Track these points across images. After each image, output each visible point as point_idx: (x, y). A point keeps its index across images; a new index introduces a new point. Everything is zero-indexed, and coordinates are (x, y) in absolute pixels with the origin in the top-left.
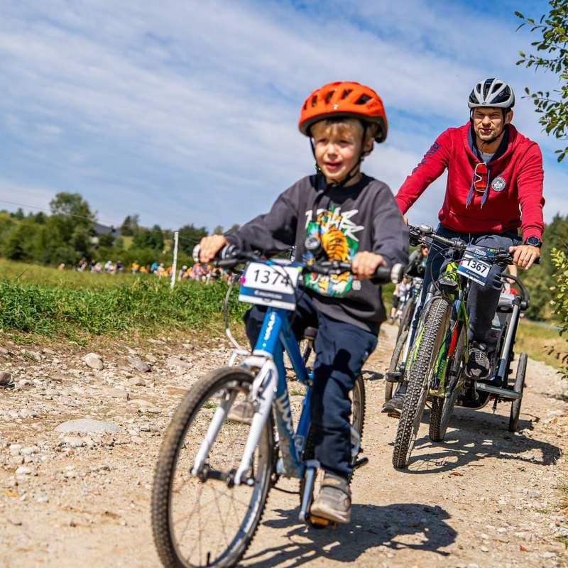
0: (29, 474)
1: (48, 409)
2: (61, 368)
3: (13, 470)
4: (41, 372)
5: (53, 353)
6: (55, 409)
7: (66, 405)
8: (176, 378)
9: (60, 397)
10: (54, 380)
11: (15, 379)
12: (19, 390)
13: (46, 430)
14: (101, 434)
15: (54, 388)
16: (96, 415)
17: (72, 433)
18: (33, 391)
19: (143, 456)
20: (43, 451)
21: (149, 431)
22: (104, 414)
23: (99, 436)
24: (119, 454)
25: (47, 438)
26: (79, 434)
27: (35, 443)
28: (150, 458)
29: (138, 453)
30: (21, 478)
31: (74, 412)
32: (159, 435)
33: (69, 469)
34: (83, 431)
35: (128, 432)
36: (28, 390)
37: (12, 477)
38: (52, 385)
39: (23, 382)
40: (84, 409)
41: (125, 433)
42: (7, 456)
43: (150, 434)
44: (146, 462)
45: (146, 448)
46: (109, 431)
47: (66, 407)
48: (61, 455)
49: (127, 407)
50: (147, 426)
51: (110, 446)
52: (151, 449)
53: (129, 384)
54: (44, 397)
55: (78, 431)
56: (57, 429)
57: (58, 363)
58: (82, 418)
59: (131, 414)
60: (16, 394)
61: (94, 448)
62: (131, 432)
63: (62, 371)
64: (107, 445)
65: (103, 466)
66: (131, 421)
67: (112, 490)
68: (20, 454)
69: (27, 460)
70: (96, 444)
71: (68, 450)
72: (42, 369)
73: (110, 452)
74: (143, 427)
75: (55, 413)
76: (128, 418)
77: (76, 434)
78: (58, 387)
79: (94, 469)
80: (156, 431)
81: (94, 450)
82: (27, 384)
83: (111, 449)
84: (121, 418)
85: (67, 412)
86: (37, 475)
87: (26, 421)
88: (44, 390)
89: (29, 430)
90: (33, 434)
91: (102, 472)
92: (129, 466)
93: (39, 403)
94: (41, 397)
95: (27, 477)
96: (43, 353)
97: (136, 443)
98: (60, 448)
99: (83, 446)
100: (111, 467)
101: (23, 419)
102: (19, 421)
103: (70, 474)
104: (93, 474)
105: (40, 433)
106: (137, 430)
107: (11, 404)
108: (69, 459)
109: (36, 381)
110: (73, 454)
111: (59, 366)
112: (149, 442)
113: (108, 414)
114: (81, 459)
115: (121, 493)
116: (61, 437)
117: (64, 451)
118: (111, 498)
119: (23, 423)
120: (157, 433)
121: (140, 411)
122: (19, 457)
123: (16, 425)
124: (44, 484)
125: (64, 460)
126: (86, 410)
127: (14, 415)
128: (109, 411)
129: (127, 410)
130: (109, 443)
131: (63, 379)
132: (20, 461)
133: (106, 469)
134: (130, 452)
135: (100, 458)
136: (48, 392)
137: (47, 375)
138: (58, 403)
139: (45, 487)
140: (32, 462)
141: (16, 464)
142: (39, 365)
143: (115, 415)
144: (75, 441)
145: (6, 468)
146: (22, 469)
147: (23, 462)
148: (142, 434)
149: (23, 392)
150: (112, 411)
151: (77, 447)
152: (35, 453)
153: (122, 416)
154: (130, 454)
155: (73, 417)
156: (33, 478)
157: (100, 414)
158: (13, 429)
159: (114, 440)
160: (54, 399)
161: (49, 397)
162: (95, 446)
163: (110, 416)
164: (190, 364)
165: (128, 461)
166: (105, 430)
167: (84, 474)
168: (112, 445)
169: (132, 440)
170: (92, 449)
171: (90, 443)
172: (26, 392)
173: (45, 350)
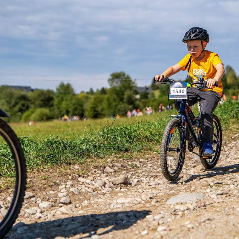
0: (165, 230)
1: (156, 193)
2: (154, 169)
3: (155, 230)
4: (143, 173)
5: (146, 161)
6: (160, 192)
7: (166, 189)
8: (221, 162)
9: (160, 185)
10: (152, 176)
11: (131, 180)
12: (135, 185)
13: (161, 205)
14: (195, 201)
15: (154, 180)
16: (185, 191)
17: (177, 204)
18: (143, 184)
19: (226, 209)
20: (166, 216)
21: (222, 194)
22: (189, 190)
23: (194, 202)
24: (211, 210)
25: (164, 209)
26: (181, 203)
27: (159, 213)
28: (231, 210)
29: (223, 208)
30: (162, 233)
31: (172, 192)
32: (230, 196)
33: (188, 224)
34: (183, 201)
35: (210, 197)
36: (140, 185)
37: (157, 234)
38: (152, 179)
39: (135, 181)
40: (177, 189)
41: (209, 198)
42: (148, 222)
43: (224, 196)
44: (230, 212)
45: (226, 204)
46: (199, 198)
47: (165, 190)
48: (178, 217)
49: (201, 184)
50: (220, 192)
51: (204, 206)
52: (229, 203)
53: (196, 171)
54: (151, 186)
55: (180, 201)
56: (167, 203)
57: (151, 166)
58: (178, 194)
59: (205, 187)
60: (134, 188)
61: (195, 209)
62: (212, 196)
63: (155, 170)
64: (202, 206)
65: (207, 218)
66: (208, 190)
67: (219, 231)
68: (154, 220)
69: (161, 222)
70: (195, 207)
71: (180, 213)
72: (143, 171)
73: (206, 210)
74: (217, 193)
75: (161, 194)
76: (206, 189)
77: (180, 203)
78: (156, 180)
79: (202, 221)
80: (227, 194)
81: (195, 211)
82: (138, 181)
83: (205, 208)
84: (201, 191)
85: (167, 192)
86: (170, 230)
87: (147, 202)
88: (149, 183)
89: (151, 206)
90: (155, 208)
91: (207, 222)
92: (222, 216)
93: (149, 190)
94: (149, 187)
95: (166, 232)
96: (141, 162)
97: (218, 203)
98: (175, 213)
99: (187, 210)
100: (211, 218)
101: (145, 201)
102: (143, 202)
103: (190, 226)
104: (203, 224)
105: (158, 207)
106: (215, 195)
107: (134, 194)
108: (183, 218)
109: (142, 178)
110: (184, 214)
111: (152, 168)
112: (225, 200)
113: (192, 189)
114: (191, 217)
115: (225, 232)
116: (172, 207)
117: (178, 214)
118: (221, 236)
119: (146, 203)
120: (228, 195)
121: (209, 185)
122: (154, 222)
123: (142, 205)
124: (177, 234)
125: (181, 219)
126: (178, 190)
127: (139, 200)
128: (191, 188)
129: (202, 186)
130: (203, 204)
131: (157, 175)
132: (157, 224)
133: (209, 220)
134: (217, 208)
135: (201, 215)
136: (152, 183)
137: (147, 174)
138: (160, 189)
139: (178, 236)
140: (163, 223)
141: (155, 226)
142: (141, 170)
143: (196, 189)
144: (182, 208)
145: (150, 229)
146: (160, 228)
147: (159, 224)
148: (219, 196)
149: (138, 187)
150: (193, 187)
151: (185, 210)
152: (162, 218)
153: (201, 189)
154: (218, 209)
155: (173, 195)
156: (169, 232)
157: (187, 190)
158: (142, 208)
159: (204, 203)
160: (157, 187)
161: (154, 186)
162: (195, 208)
163: (193, 191)
164: (227, 152)
165: (219, 213)
166: (197, 198)
167: (197, 225)
168: (205, 206)
169: (215, 201)
170: (194, 210)
171: (191, 207)
172: (139, 186)
173: (141, 160)
